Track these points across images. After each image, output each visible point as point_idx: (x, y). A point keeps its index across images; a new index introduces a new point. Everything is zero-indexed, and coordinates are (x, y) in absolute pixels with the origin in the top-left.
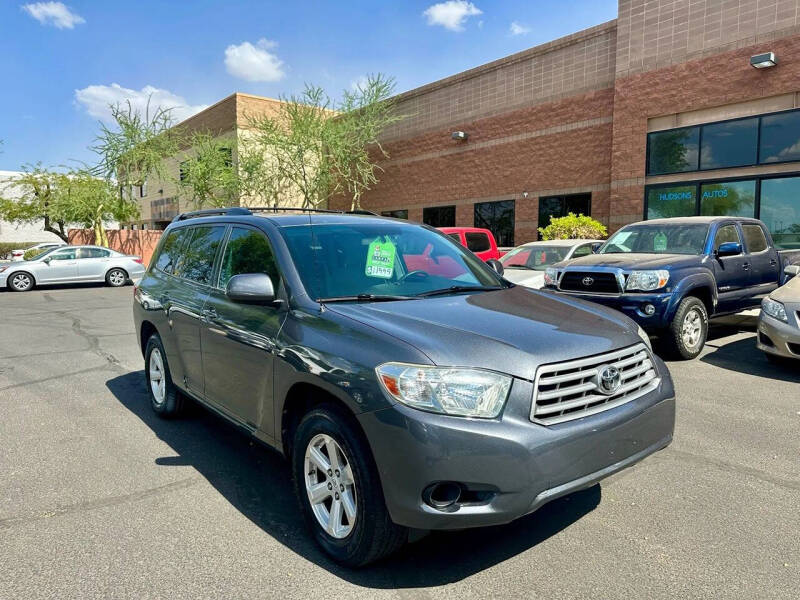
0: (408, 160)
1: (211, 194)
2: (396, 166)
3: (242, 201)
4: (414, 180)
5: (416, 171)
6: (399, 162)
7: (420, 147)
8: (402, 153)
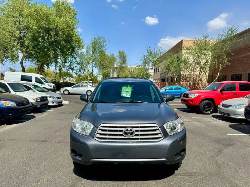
0: (243, 55)
1: (171, 71)
2: (238, 58)
3: (182, 72)
4: (245, 62)
5: (246, 59)
6: (240, 56)
7: (248, 50)
8: (241, 53)
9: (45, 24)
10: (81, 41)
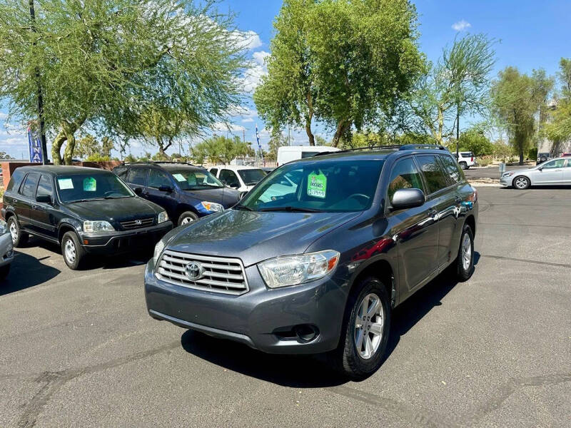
9: (339, 38)
10: (422, 58)
